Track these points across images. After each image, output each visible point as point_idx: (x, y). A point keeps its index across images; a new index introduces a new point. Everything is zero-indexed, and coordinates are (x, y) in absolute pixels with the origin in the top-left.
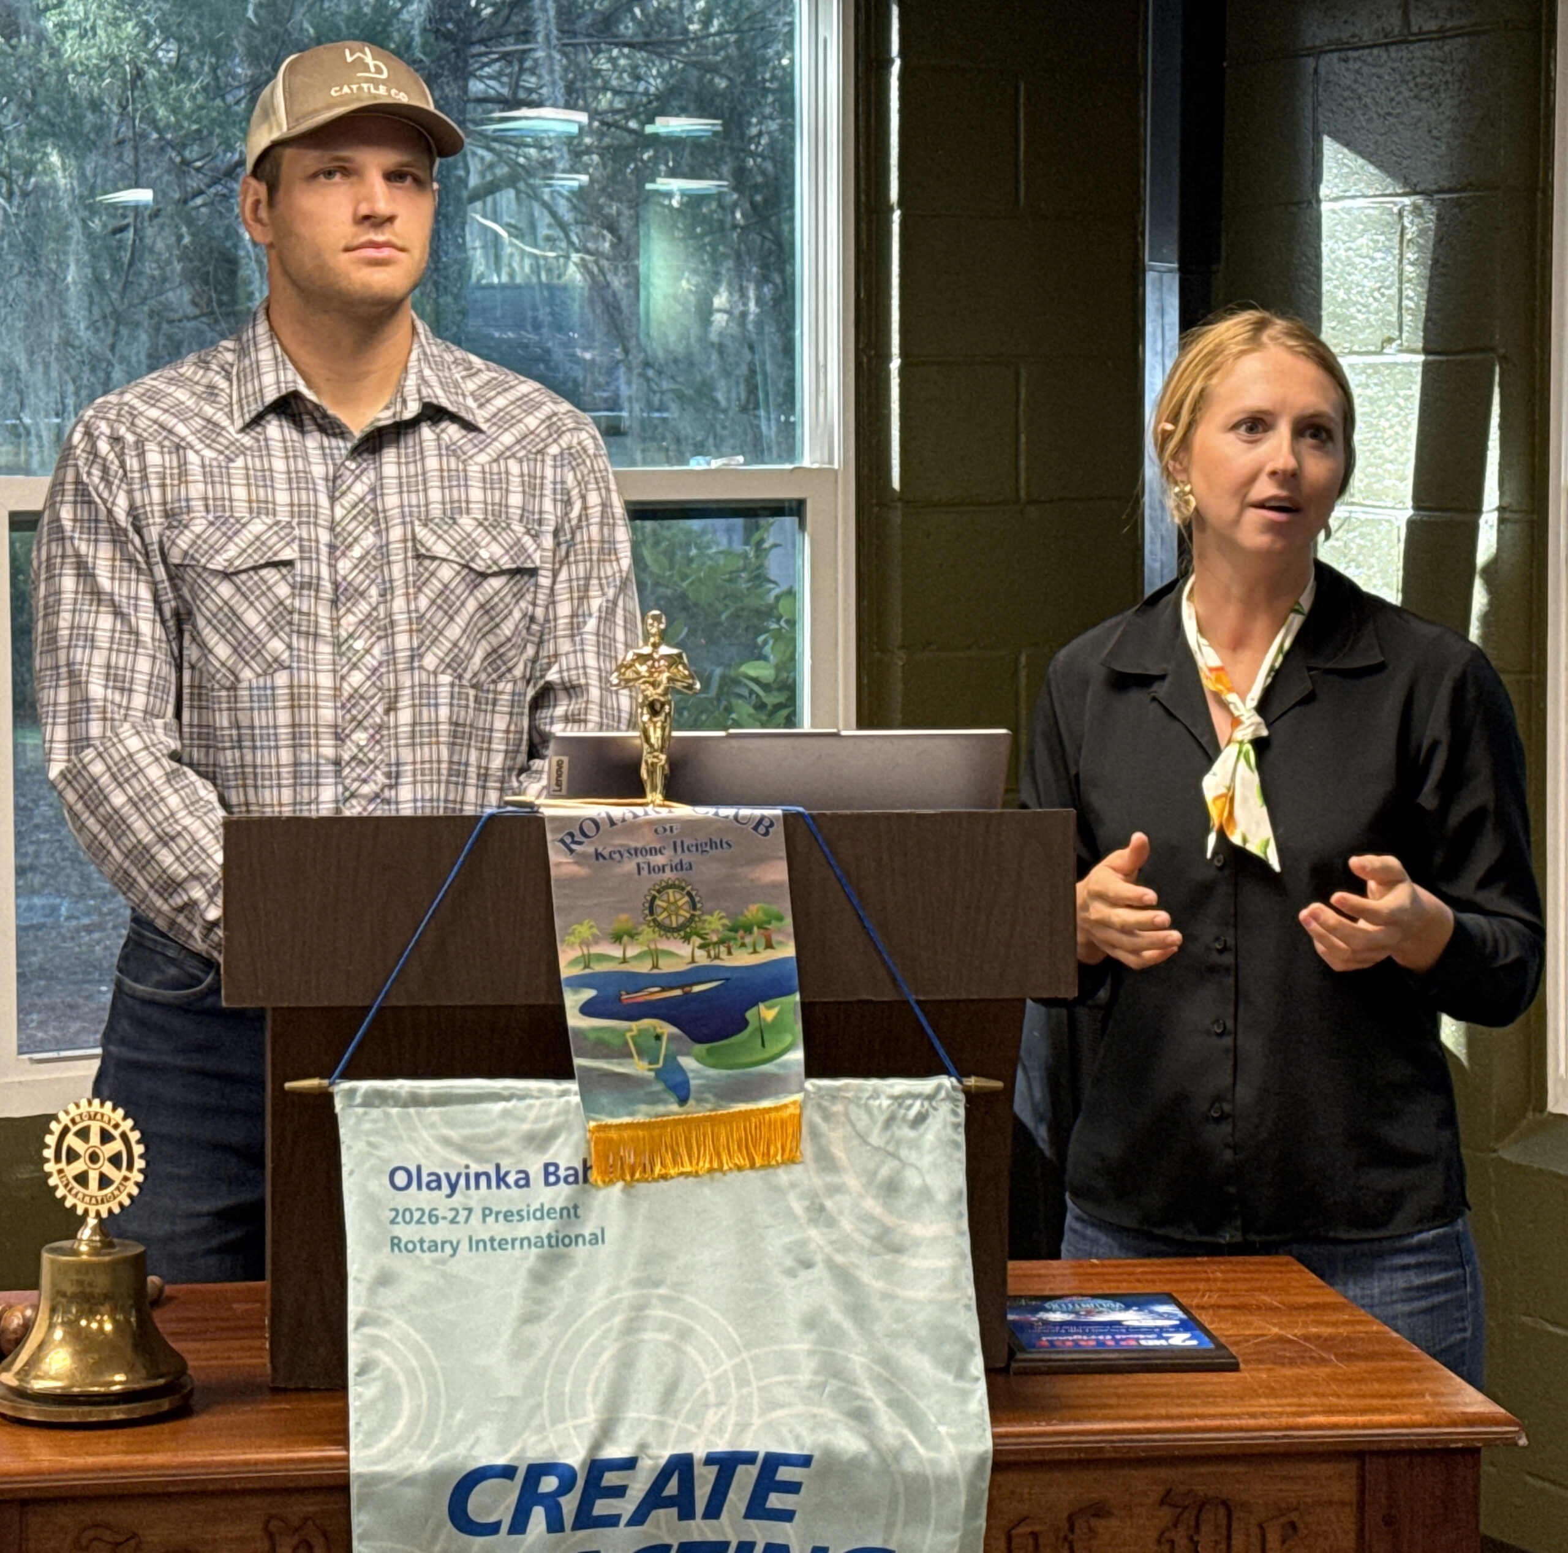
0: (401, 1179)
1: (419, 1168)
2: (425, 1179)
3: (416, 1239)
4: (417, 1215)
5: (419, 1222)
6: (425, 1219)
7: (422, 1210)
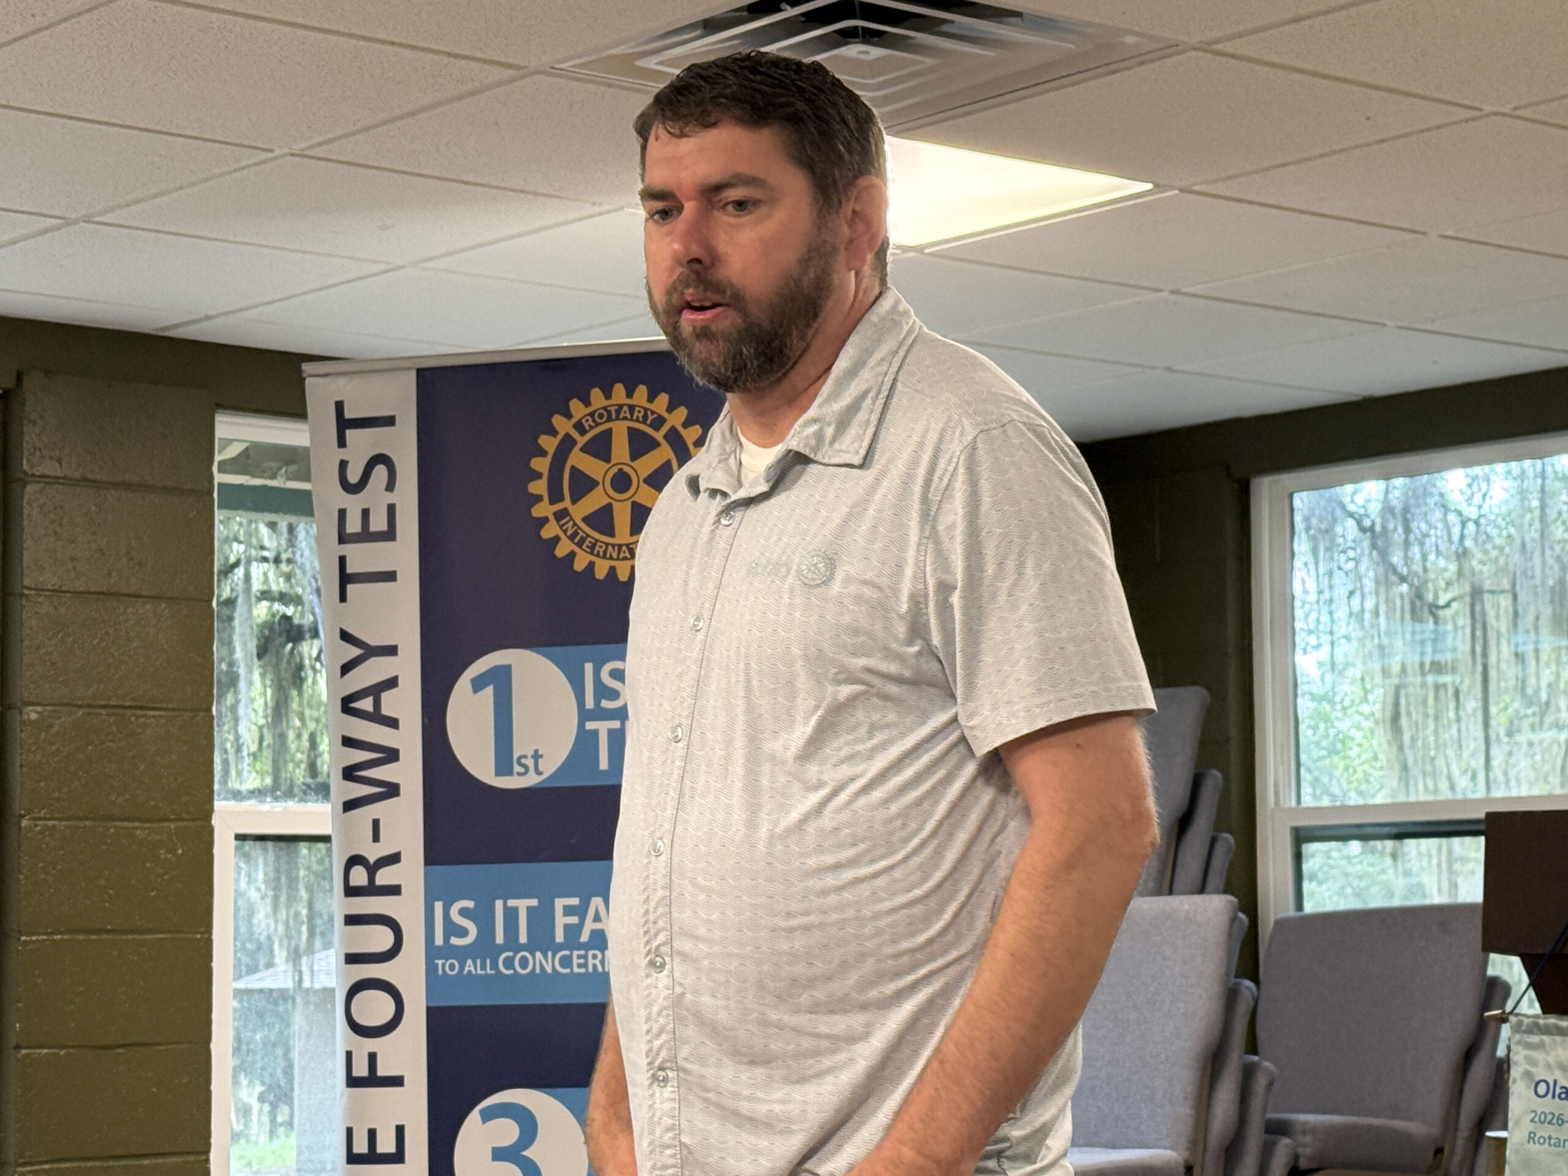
0: (1542, 1089)
1: (1555, 1082)
2: (1558, 1091)
3: (1546, 1136)
4: (1549, 1117)
5: (1550, 1123)
6: (1555, 1121)
7: (1553, 1114)
